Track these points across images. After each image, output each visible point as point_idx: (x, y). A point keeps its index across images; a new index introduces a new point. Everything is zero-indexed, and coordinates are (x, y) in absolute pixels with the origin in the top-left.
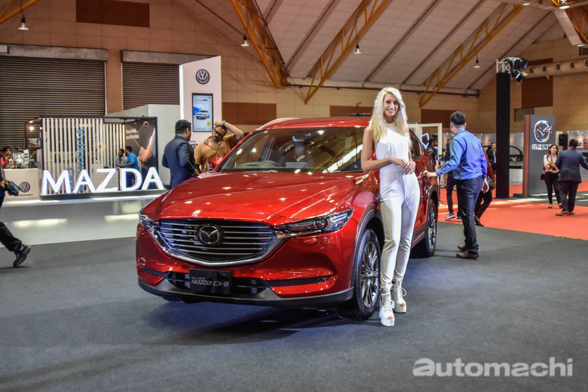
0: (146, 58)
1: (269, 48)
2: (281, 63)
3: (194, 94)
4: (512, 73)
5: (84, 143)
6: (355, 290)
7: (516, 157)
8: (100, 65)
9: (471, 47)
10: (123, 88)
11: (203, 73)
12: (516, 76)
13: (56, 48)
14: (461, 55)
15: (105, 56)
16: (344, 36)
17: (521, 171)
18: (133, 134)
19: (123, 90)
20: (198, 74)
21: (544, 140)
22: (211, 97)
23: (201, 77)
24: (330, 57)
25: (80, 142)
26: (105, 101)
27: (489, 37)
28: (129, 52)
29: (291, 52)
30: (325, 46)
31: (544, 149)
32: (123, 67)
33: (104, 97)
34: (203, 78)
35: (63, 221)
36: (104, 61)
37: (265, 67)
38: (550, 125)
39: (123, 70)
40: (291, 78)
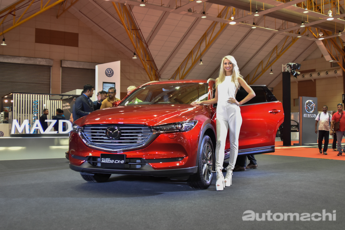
0: (75, 65)
1: (149, 61)
2: (155, 70)
3: (104, 83)
4: (291, 72)
5: (37, 109)
6: (198, 168)
7: (295, 127)
8: (48, 68)
9: (268, 62)
10: (62, 82)
11: (109, 70)
12: (294, 74)
13: (22, 57)
14: (262, 66)
15: (51, 63)
16: (193, 55)
17: (298, 133)
18: (67, 106)
19: (62, 84)
20: (107, 71)
21: (311, 111)
22: (114, 84)
23: (108, 73)
24: (184, 67)
25: (35, 108)
26: (50, 90)
27: (278, 56)
28: (66, 61)
29: (162, 63)
30: (182, 60)
31: (311, 117)
32: (62, 70)
33: (50, 87)
34: (110, 73)
35: (24, 148)
36: (51, 66)
37: (147, 72)
38: (314, 103)
39: (62, 71)
40: (162, 79)
